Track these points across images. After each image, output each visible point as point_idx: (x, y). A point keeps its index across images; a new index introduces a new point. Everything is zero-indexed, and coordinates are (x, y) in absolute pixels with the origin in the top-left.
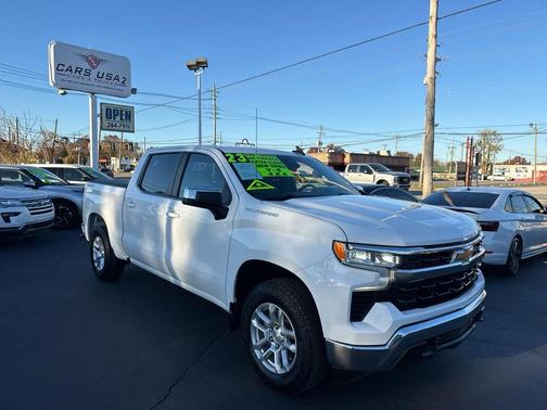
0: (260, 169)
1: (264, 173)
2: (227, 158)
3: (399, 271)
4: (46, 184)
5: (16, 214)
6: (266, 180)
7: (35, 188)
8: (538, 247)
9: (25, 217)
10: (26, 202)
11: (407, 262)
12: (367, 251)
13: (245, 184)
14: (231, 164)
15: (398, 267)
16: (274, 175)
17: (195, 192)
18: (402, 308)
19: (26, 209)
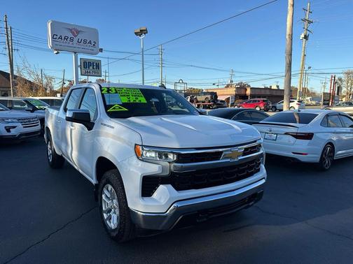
0: (122, 98)
1: (125, 100)
2: (101, 91)
3: (176, 164)
4: (38, 109)
5: (14, 127)
6: (124, 105)
7: (32, 111)
8: (344, 151)
9: (19, 129)
10: (19, 120)
11: (182, 158)
12: (156, 152)
13: (107, 107)
14: (103, 95)
15: (176, 162)
16: (132, 101)
17: (72, 112)
18: (178, 189)
19: (20, 124)
